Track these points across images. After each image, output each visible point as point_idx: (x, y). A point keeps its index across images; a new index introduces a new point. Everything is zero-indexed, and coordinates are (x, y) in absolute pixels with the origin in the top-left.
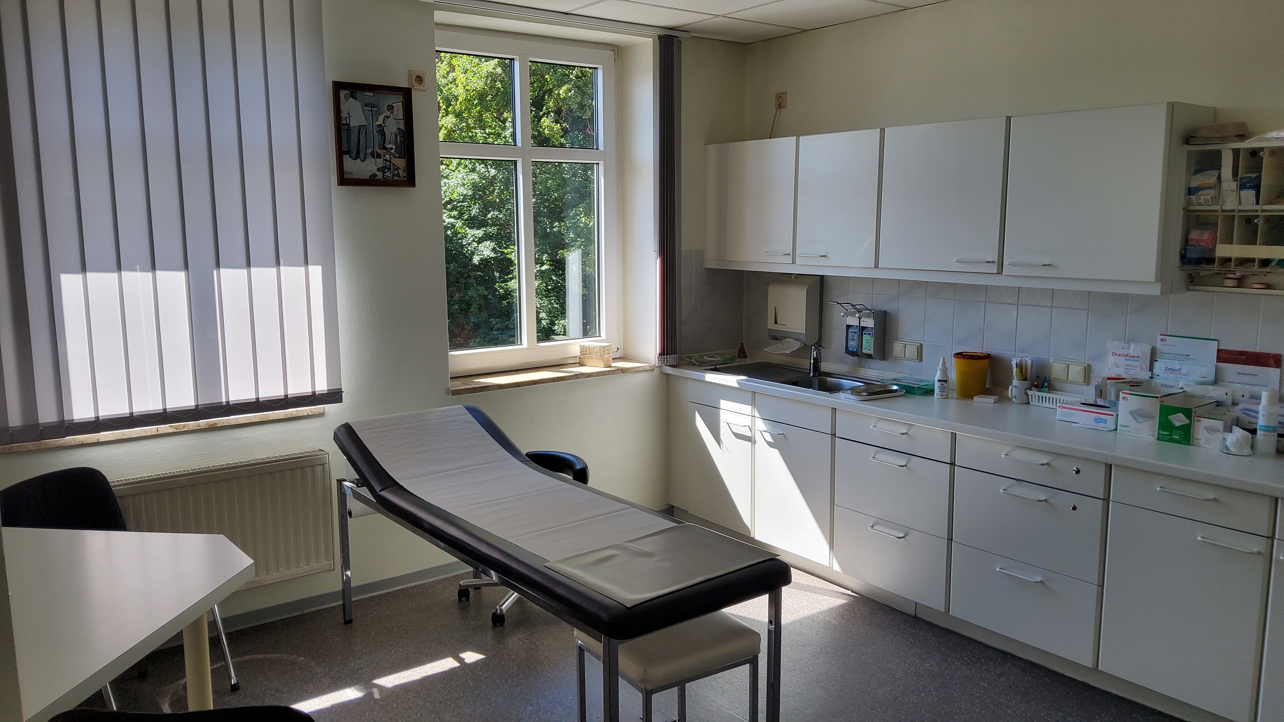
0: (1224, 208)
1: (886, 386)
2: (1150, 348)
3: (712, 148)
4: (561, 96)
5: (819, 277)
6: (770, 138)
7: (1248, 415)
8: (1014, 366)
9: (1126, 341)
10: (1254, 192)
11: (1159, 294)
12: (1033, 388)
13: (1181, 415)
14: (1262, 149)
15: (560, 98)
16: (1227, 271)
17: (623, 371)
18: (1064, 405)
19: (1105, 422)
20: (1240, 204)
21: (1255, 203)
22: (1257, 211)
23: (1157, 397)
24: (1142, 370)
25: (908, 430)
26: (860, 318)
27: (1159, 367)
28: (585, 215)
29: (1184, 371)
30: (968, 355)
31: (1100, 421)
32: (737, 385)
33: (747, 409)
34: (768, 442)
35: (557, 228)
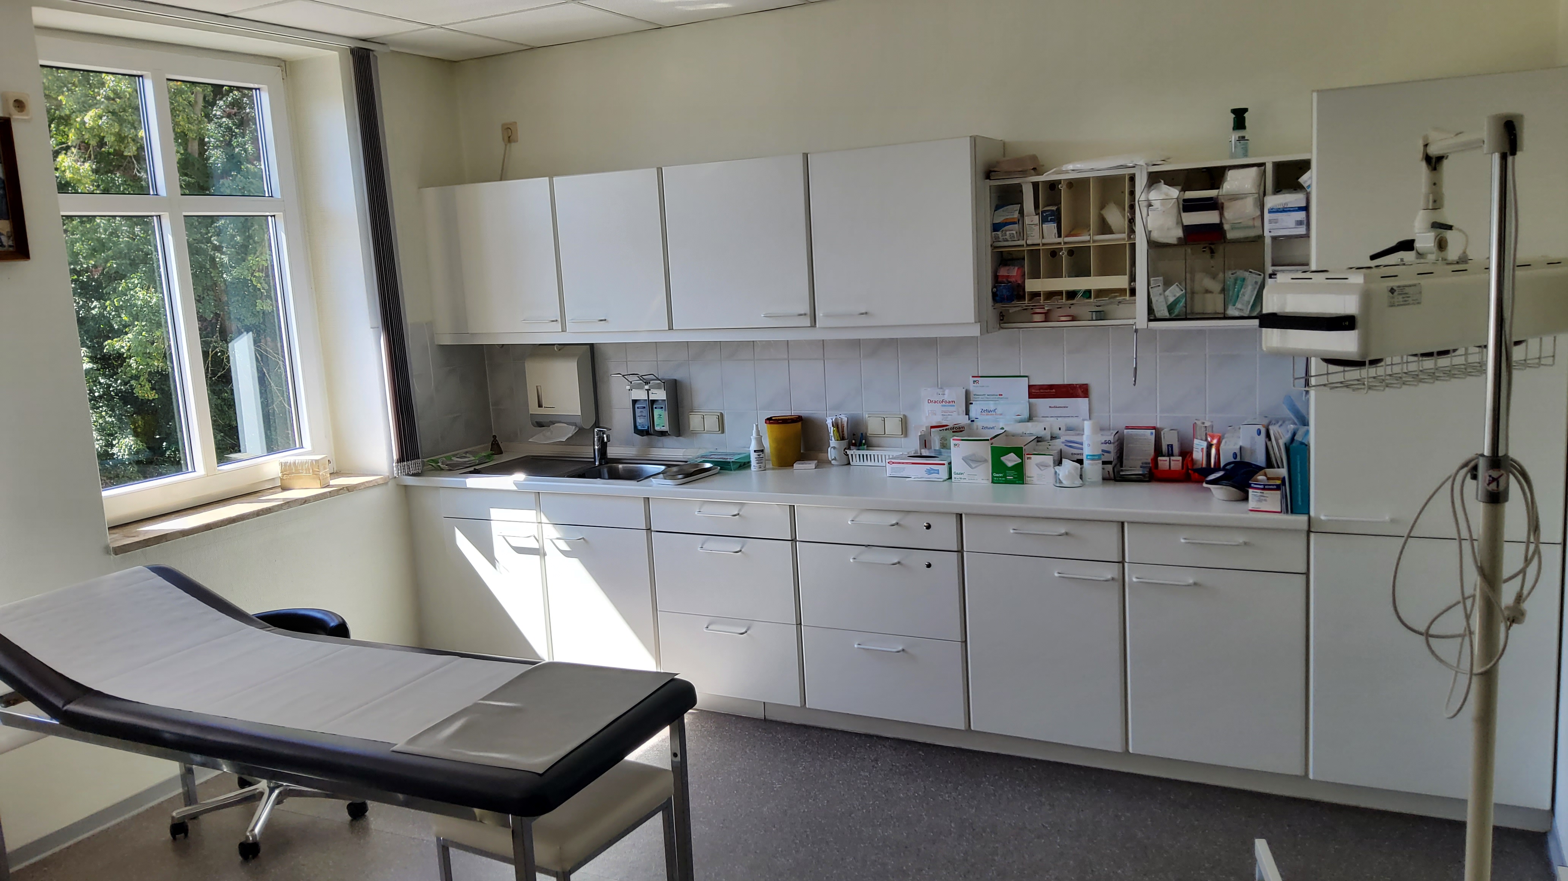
0: (1029, 242)
1: (697, 465)
2: (964, 391)
3: (431, 194)
4: (87, 125)
5: (588, 346)
6: (501, 180)
7: (1070, 446)
8: (830, 425)
9: (939, 386)
10: (1055, 225)
11: (979, 334)
12: (852, 447)
13: (1012, 455)
14: (1059, 182)
15: (86, 128)
16: (1035, 306)
17: (349, 489)
18: (893, 461)
19: (937, 472)
20: (1043, 238)
21: (1057, 236)
22: (1060, 243)
23: (988, 440)
24: (959, 415)
25: (740, 510)
26: (648, 390)
27: (974, 410)
28: (142, 288)
29: (998, 412)
30: (779, 420)
31: (932, 472)
32: (515, 488)
33: (531, 515)
34: (564, 552)
35: (96, 310)
